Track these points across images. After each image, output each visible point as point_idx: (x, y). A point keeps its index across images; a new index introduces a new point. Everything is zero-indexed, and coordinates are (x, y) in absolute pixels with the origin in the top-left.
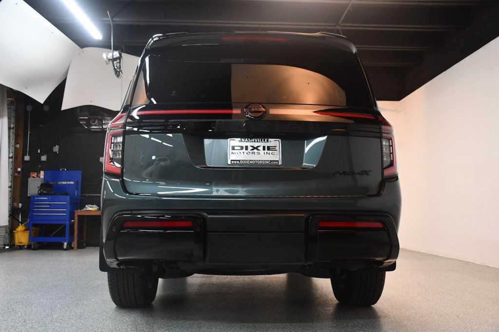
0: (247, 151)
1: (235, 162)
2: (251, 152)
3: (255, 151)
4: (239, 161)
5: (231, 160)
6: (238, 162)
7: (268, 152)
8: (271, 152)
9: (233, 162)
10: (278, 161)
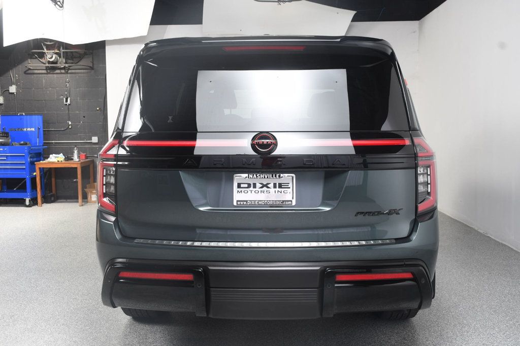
0: (255, 189)
1: (242, 203)
2: (260, 190)
3: (265, 189)
4: (247, 201)
5: (237, 201)
6: (245, 203)
7: (280, 190)
8: (283, 190)
9: (239, 203)
10: (291, 201)
